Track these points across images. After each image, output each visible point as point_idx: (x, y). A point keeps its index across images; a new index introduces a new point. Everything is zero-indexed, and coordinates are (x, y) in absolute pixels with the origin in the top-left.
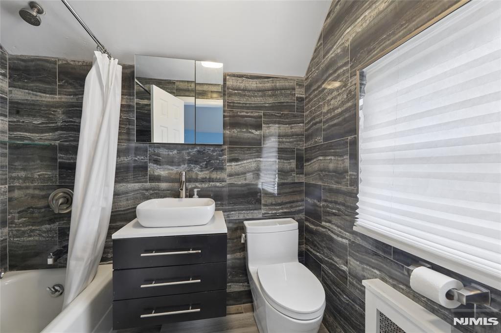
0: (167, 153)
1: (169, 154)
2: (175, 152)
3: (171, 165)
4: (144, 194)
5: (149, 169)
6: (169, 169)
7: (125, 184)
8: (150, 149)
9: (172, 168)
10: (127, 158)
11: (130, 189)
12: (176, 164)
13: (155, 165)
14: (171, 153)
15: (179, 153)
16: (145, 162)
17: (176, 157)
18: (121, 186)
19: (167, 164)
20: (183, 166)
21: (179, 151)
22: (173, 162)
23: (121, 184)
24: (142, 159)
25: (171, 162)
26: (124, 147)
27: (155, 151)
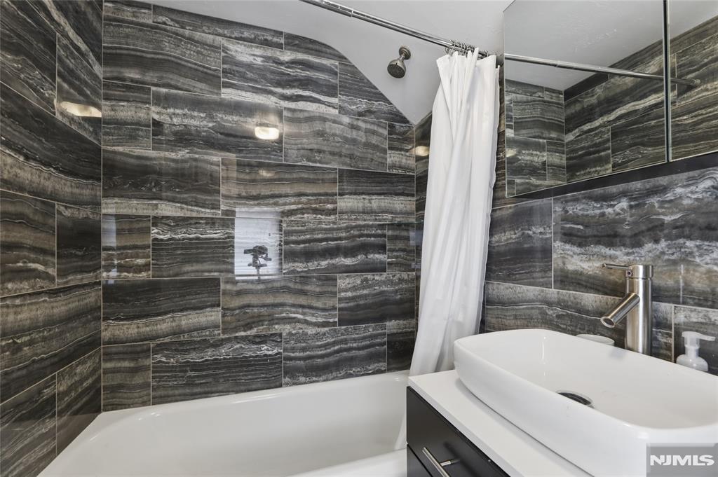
0: (598, 212)
1: (603, 215)
2: (624, 204)
3: (610, 245)
4: (544, 313)
5: (554, 256)
6: (605, 257)
7: (512, 285)
8: (557, 209)
9: (612, 252)
10: (515, 234)
11: (520, 295)
12: (628, 241)
13: (568, 246)
14: (610, 210)
15: (637, 206)
16: (547, 239)
17: (625, 220)
18: (507, 289)
19: (598, 243)
20: (649, 246)
21: (635, 199)
22: (616, 235)
23: (507, 284)
24: (541, 233)
25: (609, 236)
26: (511, 211)
27: (567, 212)
